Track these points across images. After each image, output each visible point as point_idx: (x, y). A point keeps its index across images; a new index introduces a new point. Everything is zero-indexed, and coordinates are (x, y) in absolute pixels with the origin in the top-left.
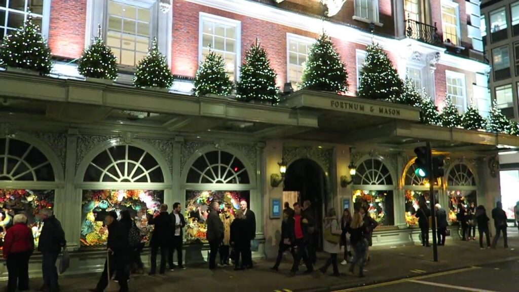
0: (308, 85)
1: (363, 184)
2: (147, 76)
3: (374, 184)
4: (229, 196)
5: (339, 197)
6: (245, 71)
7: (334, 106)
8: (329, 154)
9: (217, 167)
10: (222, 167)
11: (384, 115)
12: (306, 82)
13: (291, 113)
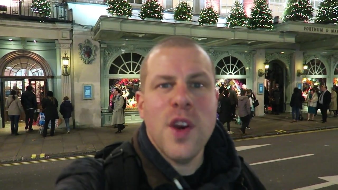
0: (289, 17)
1: (309, 74)
2: (208, 18)
3: (315, 74)
4: (234, 81)
5: (296, 82)
6: (255, 11)
7: (306, 30)
8: (290, 56)
9: (229, 66)
10: (232, 66)
11: (334, 34)
12: (288, 16)
13: (280, 35)
